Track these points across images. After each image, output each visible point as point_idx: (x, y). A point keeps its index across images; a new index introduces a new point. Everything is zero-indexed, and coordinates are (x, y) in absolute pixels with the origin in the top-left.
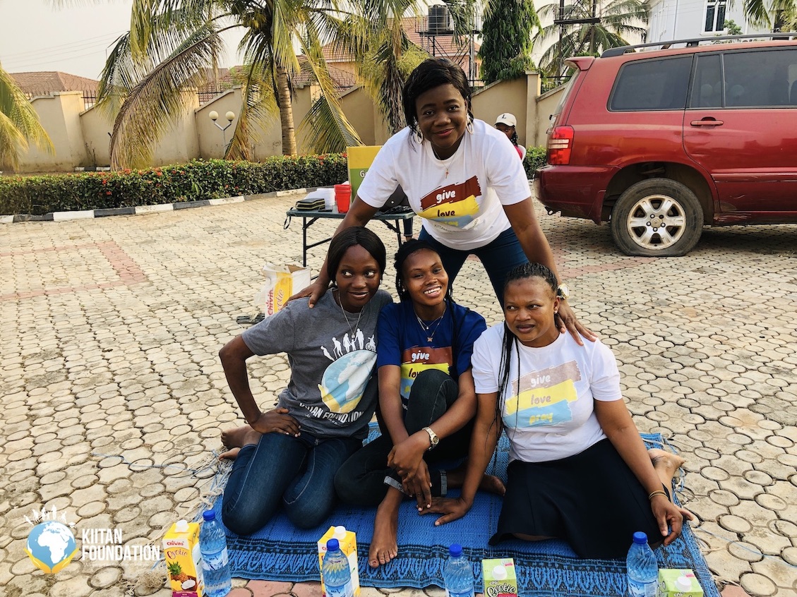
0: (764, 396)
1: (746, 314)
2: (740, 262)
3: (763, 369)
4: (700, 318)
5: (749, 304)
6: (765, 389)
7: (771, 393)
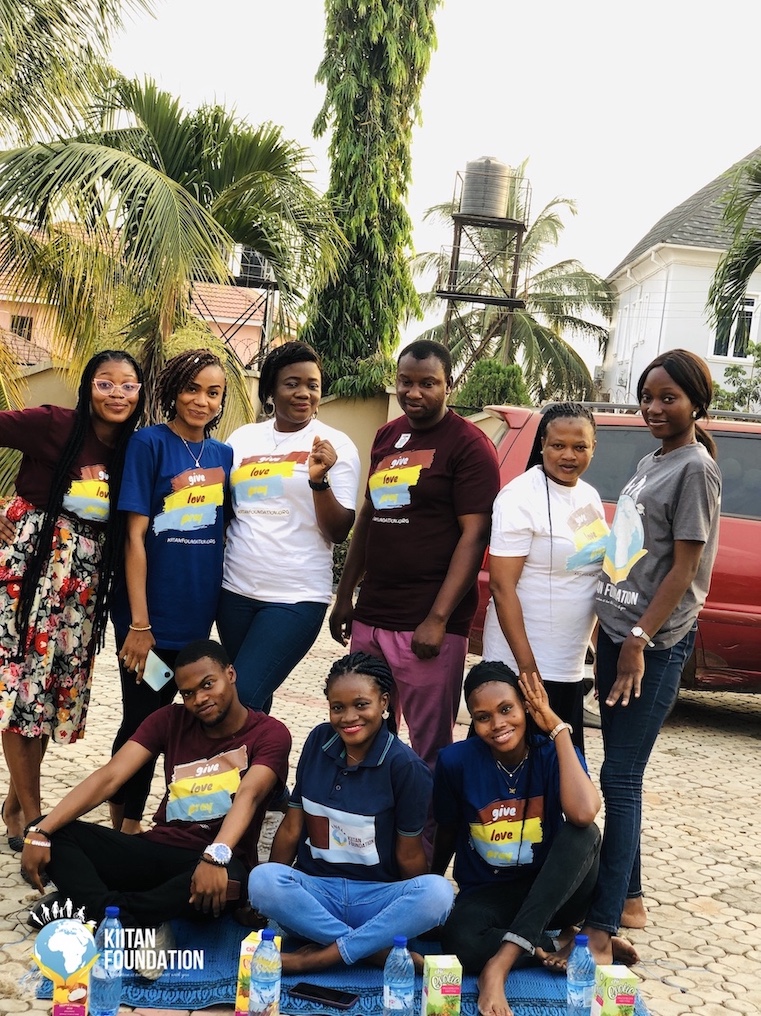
0: (731, 887)
1: (727, 807)
2: (731, 747)
3: (738, 863)
4: (666, 806)
5: (733, 796)
6: (735, 881)
7: (741, 885)
